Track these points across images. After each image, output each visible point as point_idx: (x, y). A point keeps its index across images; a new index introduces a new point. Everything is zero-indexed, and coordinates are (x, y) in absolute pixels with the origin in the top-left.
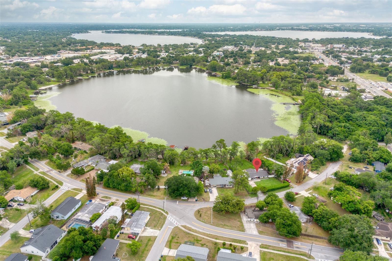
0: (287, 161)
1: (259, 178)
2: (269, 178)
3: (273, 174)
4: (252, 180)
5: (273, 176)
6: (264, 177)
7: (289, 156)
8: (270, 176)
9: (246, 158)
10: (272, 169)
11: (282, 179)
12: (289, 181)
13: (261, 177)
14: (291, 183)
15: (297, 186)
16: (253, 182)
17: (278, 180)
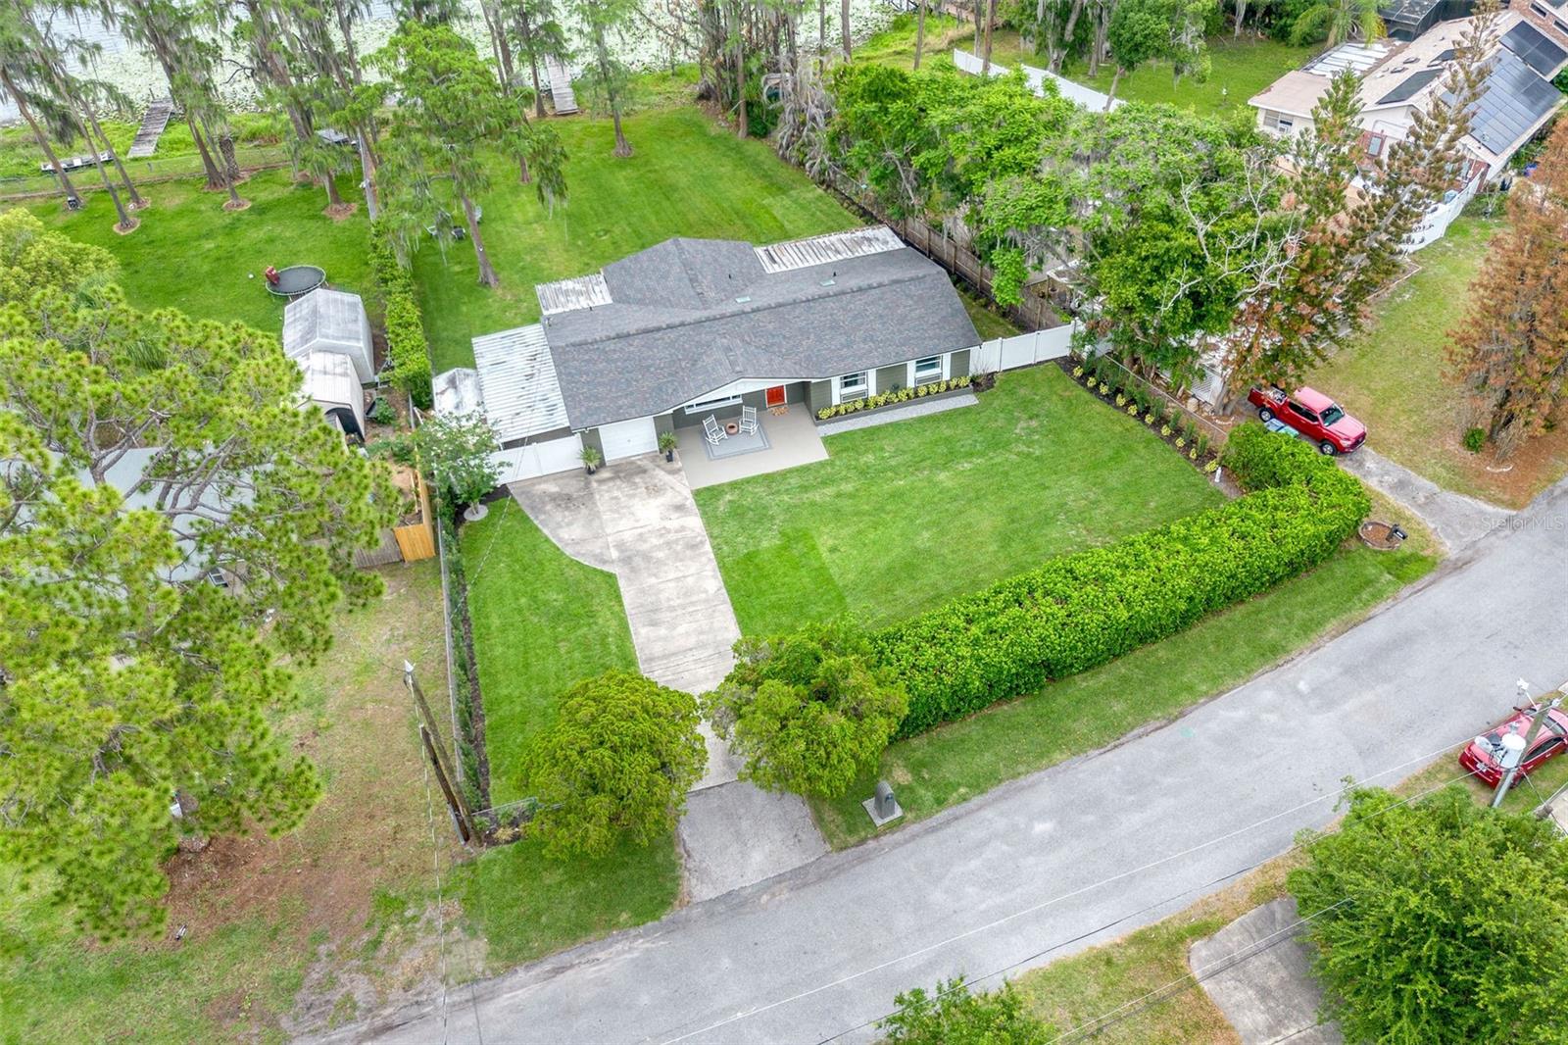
0: (1264, 86)
1: (802, 395)
2: (981, 384)
3: (1056, 304)
4: (667, 451)
5: (1052, 342)
6: (892, 378)
7: (1300, 27)
8: (997, 354)
9: (704, 96)
10: (1032, 221)
11: (1211, 391)
12: (1347, 427)
13: (837, 392)
14: (1370, 450)
15: (1489, 508)
16: (677, 487)
17: (1133, 422)
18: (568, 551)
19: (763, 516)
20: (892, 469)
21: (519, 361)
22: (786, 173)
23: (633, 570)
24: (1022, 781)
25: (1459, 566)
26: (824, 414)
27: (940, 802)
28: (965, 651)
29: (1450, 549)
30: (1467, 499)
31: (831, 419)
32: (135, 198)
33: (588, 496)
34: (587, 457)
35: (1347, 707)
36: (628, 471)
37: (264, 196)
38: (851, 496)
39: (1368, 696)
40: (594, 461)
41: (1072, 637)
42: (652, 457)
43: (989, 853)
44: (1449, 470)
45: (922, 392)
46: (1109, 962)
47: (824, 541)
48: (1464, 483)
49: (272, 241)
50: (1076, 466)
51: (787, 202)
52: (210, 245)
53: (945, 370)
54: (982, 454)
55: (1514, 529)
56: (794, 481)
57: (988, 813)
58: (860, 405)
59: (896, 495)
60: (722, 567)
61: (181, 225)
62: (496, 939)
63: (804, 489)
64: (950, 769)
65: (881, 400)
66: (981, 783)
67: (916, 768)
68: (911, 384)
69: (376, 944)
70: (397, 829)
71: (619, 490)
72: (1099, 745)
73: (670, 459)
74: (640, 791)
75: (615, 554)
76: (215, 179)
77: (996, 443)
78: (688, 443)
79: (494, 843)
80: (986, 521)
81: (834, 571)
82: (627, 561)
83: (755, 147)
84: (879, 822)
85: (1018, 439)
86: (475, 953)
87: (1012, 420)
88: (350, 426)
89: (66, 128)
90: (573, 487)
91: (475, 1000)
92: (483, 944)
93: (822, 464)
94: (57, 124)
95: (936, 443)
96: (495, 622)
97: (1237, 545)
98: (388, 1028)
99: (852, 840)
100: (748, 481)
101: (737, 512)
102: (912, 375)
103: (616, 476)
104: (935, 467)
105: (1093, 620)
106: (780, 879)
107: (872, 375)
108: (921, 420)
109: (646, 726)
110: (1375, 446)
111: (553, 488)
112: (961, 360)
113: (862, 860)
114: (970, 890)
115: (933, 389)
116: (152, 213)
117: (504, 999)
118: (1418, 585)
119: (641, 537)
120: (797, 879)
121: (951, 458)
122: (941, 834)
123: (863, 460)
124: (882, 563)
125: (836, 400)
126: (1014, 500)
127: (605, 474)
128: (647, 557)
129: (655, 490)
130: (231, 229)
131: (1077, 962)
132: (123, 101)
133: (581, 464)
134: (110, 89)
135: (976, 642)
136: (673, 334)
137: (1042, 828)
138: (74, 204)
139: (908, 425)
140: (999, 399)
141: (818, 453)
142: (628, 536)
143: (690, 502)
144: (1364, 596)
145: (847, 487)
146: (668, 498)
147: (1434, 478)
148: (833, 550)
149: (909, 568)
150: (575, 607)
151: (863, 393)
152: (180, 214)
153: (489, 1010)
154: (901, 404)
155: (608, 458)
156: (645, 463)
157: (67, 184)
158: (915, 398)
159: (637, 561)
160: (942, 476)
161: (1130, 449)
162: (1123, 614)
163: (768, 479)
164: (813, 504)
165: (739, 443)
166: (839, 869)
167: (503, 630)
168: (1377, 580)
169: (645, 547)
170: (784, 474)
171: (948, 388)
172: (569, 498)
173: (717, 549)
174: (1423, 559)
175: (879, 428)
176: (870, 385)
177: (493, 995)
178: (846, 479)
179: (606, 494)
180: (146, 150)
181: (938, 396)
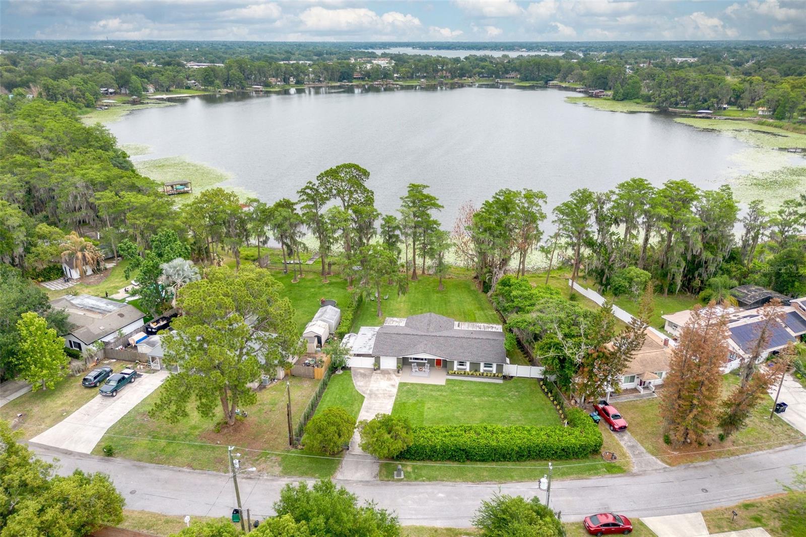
1: (445, 364)
2: (507, 378)
4: (398, 370)
5: (535, 372)
6: (475, 367)
8: (515, 370)
12: (621, 422)
13: (456, 366)
14: (629, 434)
15: (659, 462)
16: (397, 380)
17: (550, 402)
18: (356, 388)
19: (415, 394)
20: (461, 393)
21: (369, 335)
22: (487, 305)
23: (371, 397)
24: (444, 483)
25: (634, 475)
26: (450, 372)
27: (416, 479)
28: (440, 438)
29: (635, 469)
30: (654, 458)
31: (452, 374)
32: (301, 274)
33: (371, 375)
34: (375, 365)
35: (561, 498)
36: (386, 372)
37: (334, 280)
38: (444, 396)
39: (570, 498)
40: (377, 367)
41: (475, 444)
42: (394, 371)
43: (421, 496)
44: (653, 447)
45: (485, 374)
46: (436, 531)
47: (428, 405)
48: (656, 452)
49: (329, 292)
50: (521, 409)
51: (482, 313)
52: (313, 290)
53: (494, 369)
54: (493, 397)
55: (665, 471)
56: (430, 388)
57: (428, 487)
58: (463, 373)
59: (458, 400)
60: (395, 404)
61: (309, 283)
62: (284, 469)
63: (432, 390)
64: (424, 472)
65: (470, 373)
66: (430, 479)
67: (414, 468)
68: (482, 371)
69: (257, 460)
70: (276, 438)
71: (380, 377)
72: (473, 482)
73: (398, 372)
74: (330, 436)
75: (368, 392)
76: (323, 273)
77: (500, 395)
78: (406, 370)
79: (296, 448)
80: (480, 415)
81: (425, 414)
82: (370, 395)
83: (483, 296)
84: (396, 477)
85: (508, 396)
86: (277, 470)
87: (510, 391)
88: (319, 341)
89: (291, 253)
90: (368, 372)
91: (273, 480)
92: (281, 469)
93: (441, 386)
94: (289, 251)
95: (480, 390)
96: (328, 399)
97: (545, 437)
98: (250, 478)
99: (386, 479)
100: (416, 384)
101: (408, 391)
102: (482, 368)
103: (381, 373)
104: (476, 396)
105: (483, 442)
106: (361, 481)
107: (468, 364)
108: (480, 382)
109: (338, 420)
110: (632, 433)
111: (362, 371)
112: (500, 368)
113: (386, 485)
114: (410, 502)
115: (489, 375)
116: (303, 279)
117: (279, 482)
118: (613, 476)
119: (378, 390)
120: (366, 483)
121: (484, 394)
122: (411, 487)
123: (455, 388)
124: (441, 416)
125: (455, 369)
126: (494, 411)
127: (378, 371)
128: (376, 395)
129: (389, 379)
130: (320, 287)
131: (427, 528)
132: (306, 248)
133: (373, 367)
134: (304, 244)
135: (445, 436)
136: (412, 337)
137: (441, 495)
138: (285, 272)
139: (475, 383)
140: (510, 383)
141: (443, 383)
142: (374, 389)
143: (397, 385)
144: (592, 472)
145: (444, 394)
146: (392, 382)
147: (646, 448)
148: (429, 408)
149: (448, 420)
150: (350, 402)
151: (465, 369)
152: (310, 280)
153: (275, 483)
154: (477, 376)
155: (382, 367)
156: (391, 372)
157: (286, 267)
158: (482, 375)
159: (373, 396)
160: (476, 399)
161: (543, 409)
162: (494, 443)
163: (423, 385)
164: (432, 395)
165: (421, 374)
166: (378, 485)
167: (328, 401)
168: (600, 469)
169: (377, 392)
170: (428, 385)
171: (494, 376)
172: (365, 375)
173: (396, 399)
174: (622, 469)
175: (465, 381)
176: (467, 367)
177: (277, 480)
178: (446, 392)
179: (376, 376)
180: (311, 262)
181: (490, 377)
